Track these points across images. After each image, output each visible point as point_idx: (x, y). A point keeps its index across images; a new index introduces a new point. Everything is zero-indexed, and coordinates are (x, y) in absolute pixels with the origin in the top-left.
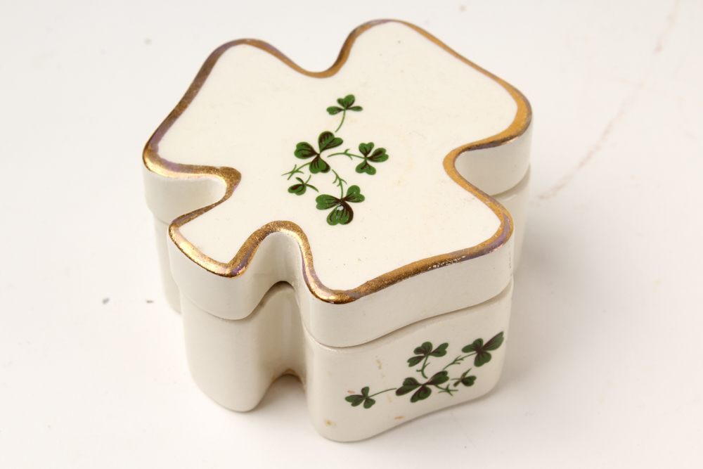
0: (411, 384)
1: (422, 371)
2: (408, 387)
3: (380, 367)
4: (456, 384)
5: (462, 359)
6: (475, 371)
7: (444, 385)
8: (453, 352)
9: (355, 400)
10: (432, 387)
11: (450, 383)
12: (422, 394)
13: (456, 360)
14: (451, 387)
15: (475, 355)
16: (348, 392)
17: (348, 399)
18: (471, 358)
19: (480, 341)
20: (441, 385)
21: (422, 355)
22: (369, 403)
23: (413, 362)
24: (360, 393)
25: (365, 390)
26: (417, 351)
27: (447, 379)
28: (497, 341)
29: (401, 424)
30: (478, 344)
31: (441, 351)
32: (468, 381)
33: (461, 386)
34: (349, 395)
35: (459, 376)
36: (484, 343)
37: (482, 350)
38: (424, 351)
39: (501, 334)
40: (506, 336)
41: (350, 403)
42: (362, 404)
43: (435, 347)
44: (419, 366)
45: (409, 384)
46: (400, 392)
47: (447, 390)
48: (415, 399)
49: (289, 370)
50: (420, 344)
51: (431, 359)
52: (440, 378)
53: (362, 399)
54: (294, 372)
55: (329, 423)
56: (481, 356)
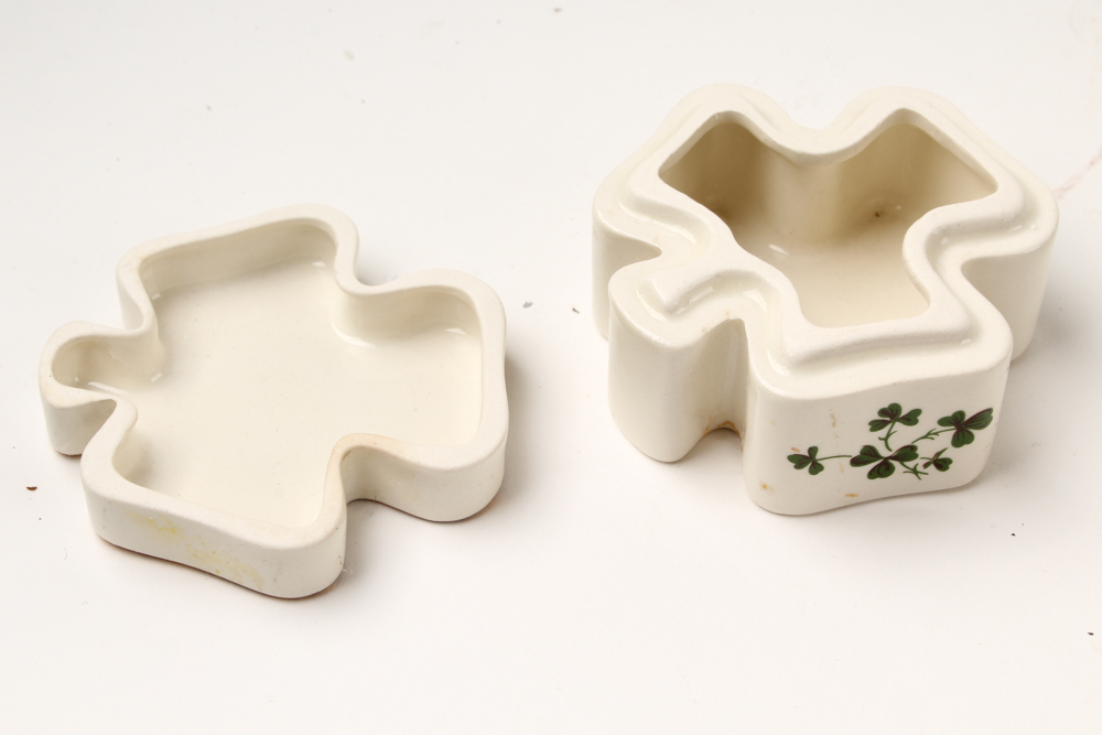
0: (870, 455)
1: (885, 440)
2: (866, 458)
3: (834, 425)
4: (926, 466)
5: (936, 434)
6: (951, 453)
7: (911, 464)
8: (927, 422)
9: (799, 461)
10: (896, 463)
11: (919, 462)
12: (883, 470)
13: (929, 434)
14: (920, 468)
15: (954, 431)
16: (793, 449)
17: (791, 458)
18: (948, 434)
19: (961, 414)
20: (907, 463)
21: (888, 419)
22: (816, 468)
23: (876, 426)
24: (806, 454)
25: (813, 450)
26: (883, 412)
27: (916, 456)
28: (982, 419)
29: (852, 504)
30: (959, 417)
31: (911, 419)
32: (941, 464)
33: (932, 468)
34: (792, 453)
35: (931, 455)
36: (967, 418)
37: (963, 427)
38: (891, 415)
39: (989, 411)
40: (995, 415)
41: (793, 465)
42: (807, 468)
43: (904, 412)
44: (883, 432)
45: (868, 454)
46: (856, 462)
47: (915, 471)
48: (872, 475)
49: (728, 422)
50: (886, 405)
51: (898, 426)
52: (907, 453)
53: (808, 461)
54: (733, 425)
55: (765, 487)
56: (960, 434)
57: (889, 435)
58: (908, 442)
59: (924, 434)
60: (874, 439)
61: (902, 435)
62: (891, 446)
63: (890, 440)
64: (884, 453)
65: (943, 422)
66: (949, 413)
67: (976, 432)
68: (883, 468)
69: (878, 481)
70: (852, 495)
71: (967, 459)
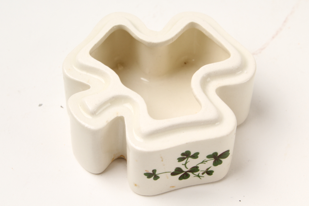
0: (179, 171)
1: (185, 165)
2: (177, 172)
3: (162, 161)
4: (203, 174)
5: (206, 161)
6: (213, 168)
7: (197, 173)
8: (202, 157)
9: (149, 175)
10: (190, 173)
11: (200, 173)
12: (185, 176)
13: (203, 161)
14: (200, 175)
15: (214, 160)
16: (146, 171)
17: (145, 174)
18: (211, 161)
19: (216, 153)
20: (195, 173)
21: (185, 157)
22: (156, 178)
23: (180, 160)
24: (151, 172)
25: (154, 171)
26: (183, 154)
27: (198, 170)
28: (225, 154)
29: (173, 190)
30: (215, 155)
31: (195, 156)
32: (209, 173)
33: (205, 175)
34: (146, 172)
35: (205, 169)
36: (219, 154)
37: (217, 158)
38: (186, 155)
39: (228, 151)
40: (231, 152)
41: (146, 177)
42: (152, 178)
43: (192, 154)
44: (184, 162)
45: (178, 171)
46: (173, 174)
47: (198, 176)
48: (181, 178)
49: (122, 156)
50: (184, 151)
51: (190, 159)
52: (195, 169)
53: (153, 175)
54: (124, 157)
55: (136, 185)
56: (216, 161)
57: (186, 163)
58: (194, 165)
59: (201, 162)
60: (180, 165)
61: (192, 163)
62: (187, 167)
63: (187, 165)
64: (185, 170)
65: (209, 157)
66: (211, 153)
67: (222, 160)
68: (185, 175)
69: (183, 181)
70: (173, 187)
71: (220, 170)
